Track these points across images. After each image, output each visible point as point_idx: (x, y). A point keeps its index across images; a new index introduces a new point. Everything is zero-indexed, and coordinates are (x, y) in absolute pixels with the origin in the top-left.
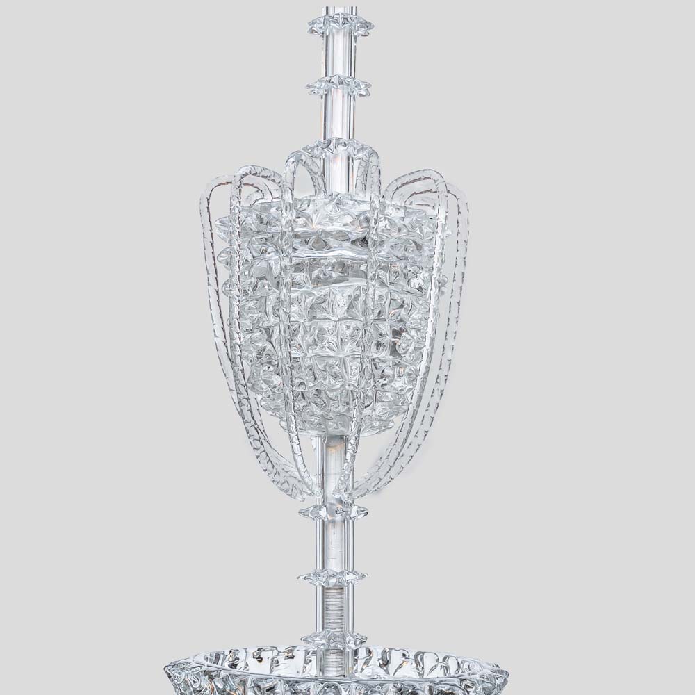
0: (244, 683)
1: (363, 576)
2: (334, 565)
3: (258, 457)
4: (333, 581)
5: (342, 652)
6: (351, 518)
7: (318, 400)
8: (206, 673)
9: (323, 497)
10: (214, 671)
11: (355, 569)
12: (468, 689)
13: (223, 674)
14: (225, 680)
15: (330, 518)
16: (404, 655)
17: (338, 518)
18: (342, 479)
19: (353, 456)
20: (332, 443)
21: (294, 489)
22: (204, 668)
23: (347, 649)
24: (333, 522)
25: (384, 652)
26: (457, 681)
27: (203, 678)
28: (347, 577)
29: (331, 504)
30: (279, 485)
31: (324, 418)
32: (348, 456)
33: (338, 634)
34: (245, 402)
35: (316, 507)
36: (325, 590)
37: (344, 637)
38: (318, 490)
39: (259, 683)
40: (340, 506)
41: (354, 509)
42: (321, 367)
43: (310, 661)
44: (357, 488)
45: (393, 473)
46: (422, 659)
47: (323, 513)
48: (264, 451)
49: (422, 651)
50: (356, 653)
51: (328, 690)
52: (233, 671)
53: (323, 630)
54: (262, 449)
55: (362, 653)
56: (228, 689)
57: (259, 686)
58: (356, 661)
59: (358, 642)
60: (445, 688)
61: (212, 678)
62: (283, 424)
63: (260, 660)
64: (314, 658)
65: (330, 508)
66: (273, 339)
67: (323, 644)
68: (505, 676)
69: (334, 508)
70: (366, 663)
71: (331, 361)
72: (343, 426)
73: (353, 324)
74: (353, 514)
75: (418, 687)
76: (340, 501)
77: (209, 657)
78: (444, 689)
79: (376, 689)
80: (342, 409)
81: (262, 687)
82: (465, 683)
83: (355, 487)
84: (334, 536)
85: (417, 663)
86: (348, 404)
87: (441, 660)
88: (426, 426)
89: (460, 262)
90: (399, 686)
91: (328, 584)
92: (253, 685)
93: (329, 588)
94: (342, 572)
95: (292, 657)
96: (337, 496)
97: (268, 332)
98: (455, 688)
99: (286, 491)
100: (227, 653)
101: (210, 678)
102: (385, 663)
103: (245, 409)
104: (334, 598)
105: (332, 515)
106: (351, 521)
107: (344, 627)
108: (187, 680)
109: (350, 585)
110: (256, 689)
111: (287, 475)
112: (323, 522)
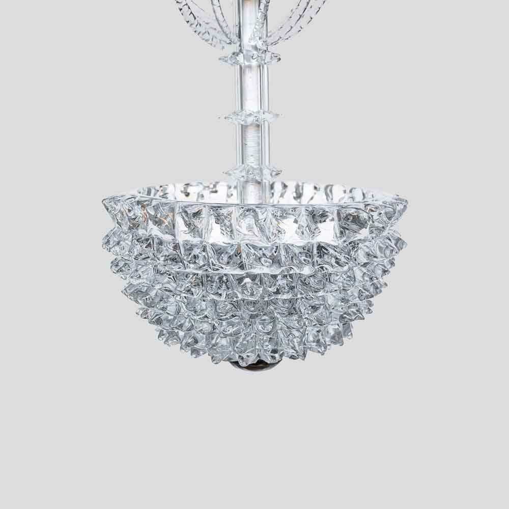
0: (172, 210)
1: (277, 115)
2: (252, 105)
3: (181, 10)
4: (250, 120)
5: (259, 183)
6: (265, 63)
8: (138, 203)
9: (240, 46)
10: (146, 201)
11: (270, 109)
12: (372, 213)
13: (154, 203)
14: (156, 208)
15: (247, 63)
16: (315, 188)
17: (254, 63)
18: (257, 27)
19: (266, 7)
21: (214, 39)
22: (137, 199)
23: (264, 181)
24: (250, 67)
25: (297, 187)
26: (362, 206)
27: (136, 207)
28: (263, 116)
29: (248, 51)
30: (201, 35)
32: (262, 6)
33: (255, 167)
35: (234, 54)
36: (244, 128)
37: (261, 170)
38: (235, 38)
39: (186, 209)
40: (255, 52)
41: (268, 55)
43: (232, 195)
44: (270, 36)
45: (303, 22)
46: (331, 191)
47: (240, 59)
48: (187, 4)
49: (331, 184)
50: (272, 187)
51: (247, 213)
52: (164, 200)
53: (243, 163)
54: (184, 3)
55: (278, 187)
56: (159, 216)
57: (186, 212)
58: (273, 194)
59: (274, 173)
60: (352, 211)
61: (143, 206)
63: (187, 195)
64: (234, 192)
65: (247, 55)
67: (243, 176)
68: (404, 203)
69: (251, 54)
70: (282, 196)
74: (268, 59)
75: (327, 210)
76: (256, 48)
77: (142, 191)
78: (350, 212)
79: (291, 212)
81: (189, 212)
82: (369, 208)
83: (269, 35)
84: (251, 79)
85: (327, 195)
87: (348, 191)
90: (310, 209)
91: (246, 122)
92: (181, 210)
93: (247, 126)
94: (258, 112)
95: (216, 192)
96: (253, 43)
98: (361, 211)
99: (207, 40)
100: (158, 188)
101: (142, 206)
102: (299, 196)
104: (251, 134)
105: (249, 61)
106: (265, 66)
107: (261, 160)
108: (122, 209)
109: (266, 123)
110: (183, 214)
111: (208, 26)
112: (241, 68)
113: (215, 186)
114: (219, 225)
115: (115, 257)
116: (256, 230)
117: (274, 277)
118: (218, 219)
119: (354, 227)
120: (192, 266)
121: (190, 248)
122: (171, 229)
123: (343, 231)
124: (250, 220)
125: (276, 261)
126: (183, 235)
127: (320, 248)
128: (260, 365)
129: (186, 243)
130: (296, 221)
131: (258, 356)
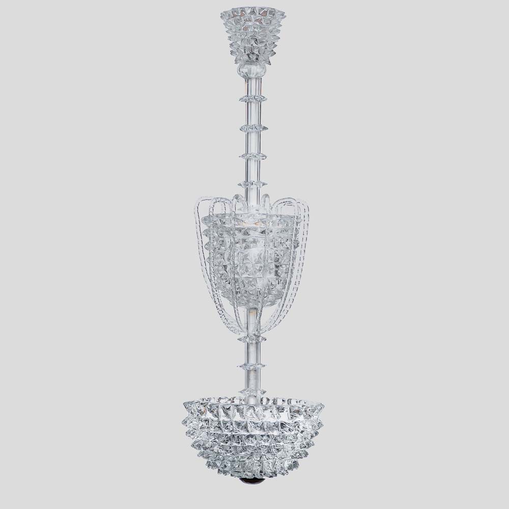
0: (217, 407)
1: (264, 366)
2: (252, 360)
3: (221, 317)
4: (252, 368)
5: (255, 397)
7: (246, 295)
8: (202, 404)
9: (248, 333)
10: (205, 403)
11: (261, 363)
13: (209, 404)
14: (211, 406)
17: (254, 342)
18: (255, 326)
19: (260, 317)
20: (252, 311)
21: (236, 330)
23: (258, 396)
24: (252, 343)
26: (301, 406)
27: (201, 406)
28: (258, 366)
29: (251, 336)
30: (230, 328)
31: (248, 301)
32: (258, 318)
33: (254, 389)
34: (216, 295)
35: (245, 337)
36: (248, 372)
37: (256, 391)
38: (245, 330)
40: (254, 337)
41: (260, 338)
42: (247, 282)
44: (261, 330)
45: (277, 323)
47: (248, 340)
50: (262, 400)
51: (250, 408)
53: (248, 387)
54: (223, 314)
55: (265, 400)
56: (212, 409)
59: (263, 393)
62: (231, 303)
66: (227, 270)
67: (248, 394)
69: (252, 338)
71: (251, 279)
72: (256, 304)
73: (259, 265)
74: (260, 340)
76: (255, 335)
77: (200, 400)
79: (269, 408)
80: (255, 298)
81: (225, 407)
82: (305, 407)
84: (252, 349)
86: (258, 295)
88: (291, 303)
89: (305, 233)
90: (278, 407)
91: (250, 369)
93: (250, 371)
94: (256, 364)
95: (234, 402)
96: (254, 333)
97: (225, 267)
98: (300, 408)
99: (232, 331)
101: (203, 406)
103: (216, 298)
104: (252, 374)
105: (251, 341)
106: (259, 343)
107: (256, 385)
109: (259, 369)
110: (223, 408)
112: (248, 343)
113: (233, 400)
114: (238, 413)
115: (189, 429)
116: (254, 415)
117: (262, 436)
118: (238, 410)
119: (297, 415)
120: (226, 430)
121: (225, 423)
122: (217, 416)
123: (292, 417)
124: (251, 411)
125: (262, 428)
126: (223, 417)
127: (282, 424)
128: (255, 481)
129: (223, 421)
130: (271, 412)
131: (254, 475)
